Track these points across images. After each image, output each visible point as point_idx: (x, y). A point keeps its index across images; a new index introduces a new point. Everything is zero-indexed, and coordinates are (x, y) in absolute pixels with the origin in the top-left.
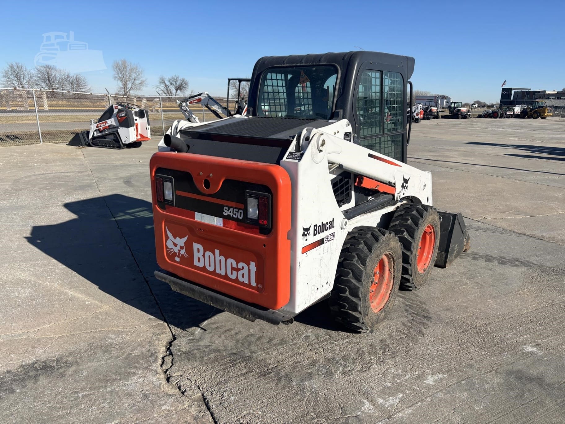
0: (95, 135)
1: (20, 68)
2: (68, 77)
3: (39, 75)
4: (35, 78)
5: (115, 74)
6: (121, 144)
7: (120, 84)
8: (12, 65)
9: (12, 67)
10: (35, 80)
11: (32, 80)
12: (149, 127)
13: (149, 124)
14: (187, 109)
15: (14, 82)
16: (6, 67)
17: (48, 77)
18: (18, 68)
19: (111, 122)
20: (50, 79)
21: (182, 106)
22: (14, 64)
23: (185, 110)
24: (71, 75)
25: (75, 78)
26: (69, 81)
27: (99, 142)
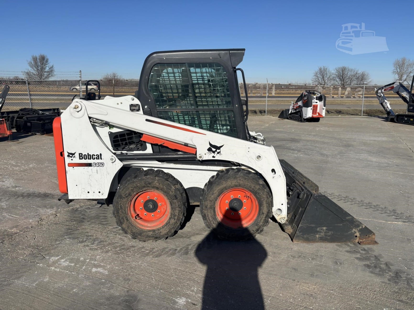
0: (292, 112)
1: (325, 70)
2: (356, 73)
3: (337, 74)
4: (333, 76)
5: (394, 70)
6: (302, 118)
7: (397, 77)
8: (321, 68)
9: (320, 69)
10: (334, 77)
11: (331, 77)
12: (325, 108)
13: (325, 106)
14: (381, 95)
15: (320, 79)
16: (317, 69)
17: (343, 74)
18: (324, 70)
19: (300, 103)
20: (343, 76)
21: (378, 93)
22: (322, 67)
23: (380, 95)
24: (359, 72)
25: (361, 74)
26: (357, 76)
27: (293, 117)
